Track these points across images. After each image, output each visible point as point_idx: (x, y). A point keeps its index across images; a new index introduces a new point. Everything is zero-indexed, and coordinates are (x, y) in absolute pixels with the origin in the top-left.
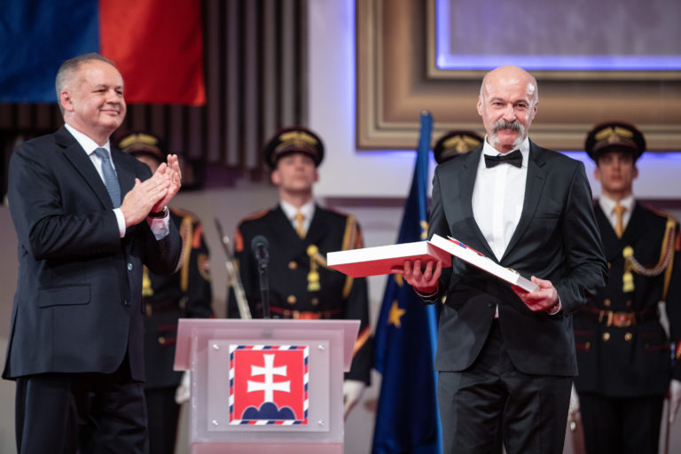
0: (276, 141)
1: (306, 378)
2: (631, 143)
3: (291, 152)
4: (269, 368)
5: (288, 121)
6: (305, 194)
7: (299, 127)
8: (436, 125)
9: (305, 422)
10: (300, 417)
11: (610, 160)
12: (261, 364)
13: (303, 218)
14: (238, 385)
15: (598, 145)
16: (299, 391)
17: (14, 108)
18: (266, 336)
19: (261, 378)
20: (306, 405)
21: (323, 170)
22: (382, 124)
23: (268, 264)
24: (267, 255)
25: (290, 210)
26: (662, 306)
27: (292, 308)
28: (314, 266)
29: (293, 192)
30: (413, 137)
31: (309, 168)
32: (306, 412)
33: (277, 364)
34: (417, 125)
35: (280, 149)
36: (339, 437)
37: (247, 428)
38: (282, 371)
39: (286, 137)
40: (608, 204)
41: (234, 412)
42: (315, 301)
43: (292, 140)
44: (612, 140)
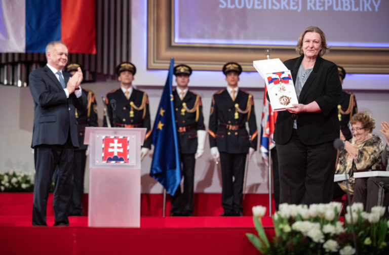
0: (120, 66)
1: (128, 148)
2: (238, 70)
3: (124, 70)
4: (116, 144)
5: (124, 59)
6: (129, 84)
7: (128, 62)
9: (128, 162)
10: (126, 160)
11: (231, 74)
12: (113, 142)
13: (128, 93)
14: (105, 150)
15: (227, 70)
16: (126, 152)
17: (33, 54)
18: (115, 133)
19: (113, 147)
20: (128, 156)
21: (136, 76)
22: (156, 61)
23: (116, 109)
24: (115, 106)
25: (124, 90)
26: (247, 124)
27: (124, 123)
28: (132, 109)
29: (125, 84)
31: (130, 76)
32: (128, 159)
33: (118, 142)
35: (121, 69)
36: (139, 167)
37: (108, 164)
38: (120, 145)
39: (123, 65)
40: (230, 90)
41: (104, 158)
42: (132, 121)
43: (125, 66)
44: (231, 68)
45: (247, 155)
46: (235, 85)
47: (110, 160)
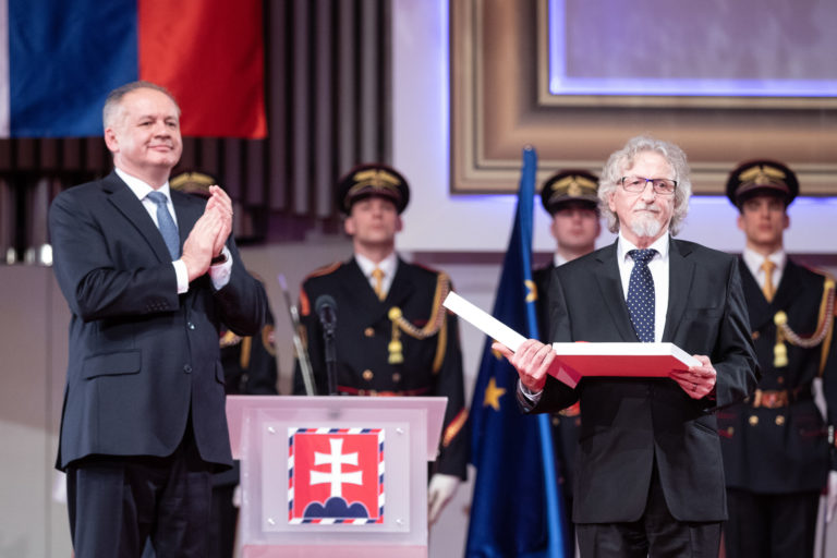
0: (350, 182)
1: (381, 468)
2: (783, 186)
3: (367, 195)
4: (336, 456)
5: (369, 156)
6: (385, 246)
8: (541, 164)
9: (381, 521)
10: (374, 514)
12: (327, 450)
13: (383, 275)
14: (299, 476)
15: (742, 189)
16: (373, 483)
17: (37, 144)
18: (335, 416)
19: (326, 468)
20: (381, 500)
21: (407, 216)
22: (482, 162)
23: (336, 330)
24: (334, 319)
25: (367, 265)
26: (818, 384)
27: (368, 386)
28: (396, 334)
29: (370, 245)
30: (514, 178)
31: (389, 216)
32: (382, 509)
33: (346, 450)
34: (519, 164)
35: (354, 191)
36: (422, 539)
37: (309, 528)
38: (353, 459)
39: (362, 176)
40: (755, 260)
41: (294, 509)
42: (396, 377)
43: (369, 179)
44: (759, 182)
45: (822, 500)
46: (774, 244)
47: (314, 513)
